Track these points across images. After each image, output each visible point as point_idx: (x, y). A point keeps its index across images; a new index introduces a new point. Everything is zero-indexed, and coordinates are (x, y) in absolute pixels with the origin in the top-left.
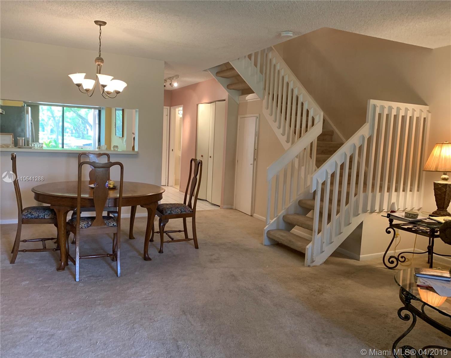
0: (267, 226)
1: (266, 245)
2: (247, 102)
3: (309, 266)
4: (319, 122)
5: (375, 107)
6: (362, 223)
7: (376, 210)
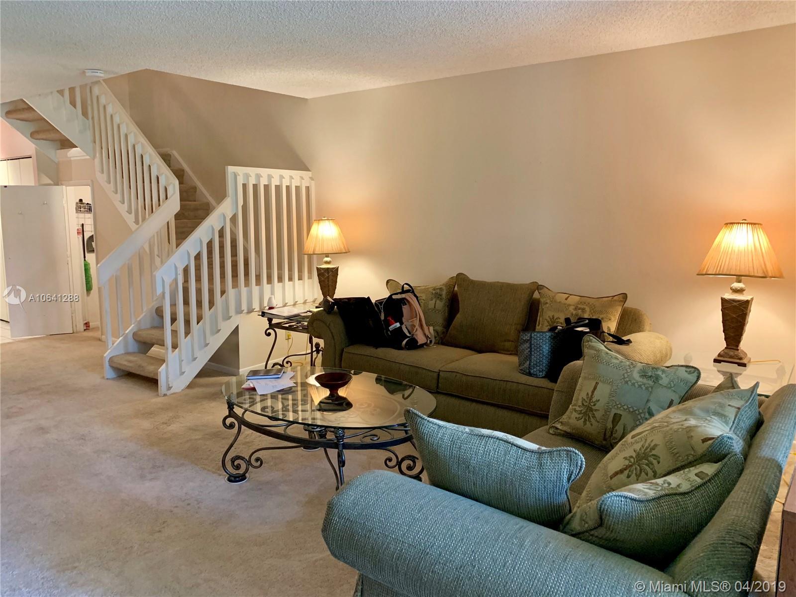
0: (109, 351)
1: (110, 379)
2: (71, 161)
3: (165, 395)
4: (174, 194)
5: (235, 176)
6: (237, 327)
7: (254, 309)
